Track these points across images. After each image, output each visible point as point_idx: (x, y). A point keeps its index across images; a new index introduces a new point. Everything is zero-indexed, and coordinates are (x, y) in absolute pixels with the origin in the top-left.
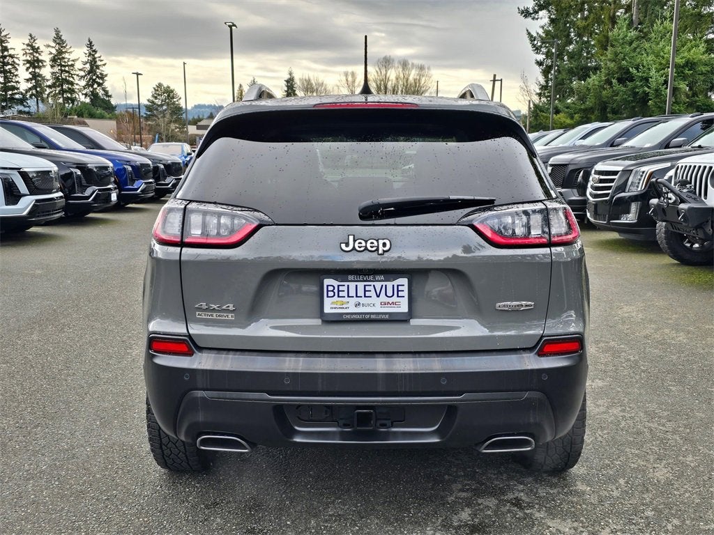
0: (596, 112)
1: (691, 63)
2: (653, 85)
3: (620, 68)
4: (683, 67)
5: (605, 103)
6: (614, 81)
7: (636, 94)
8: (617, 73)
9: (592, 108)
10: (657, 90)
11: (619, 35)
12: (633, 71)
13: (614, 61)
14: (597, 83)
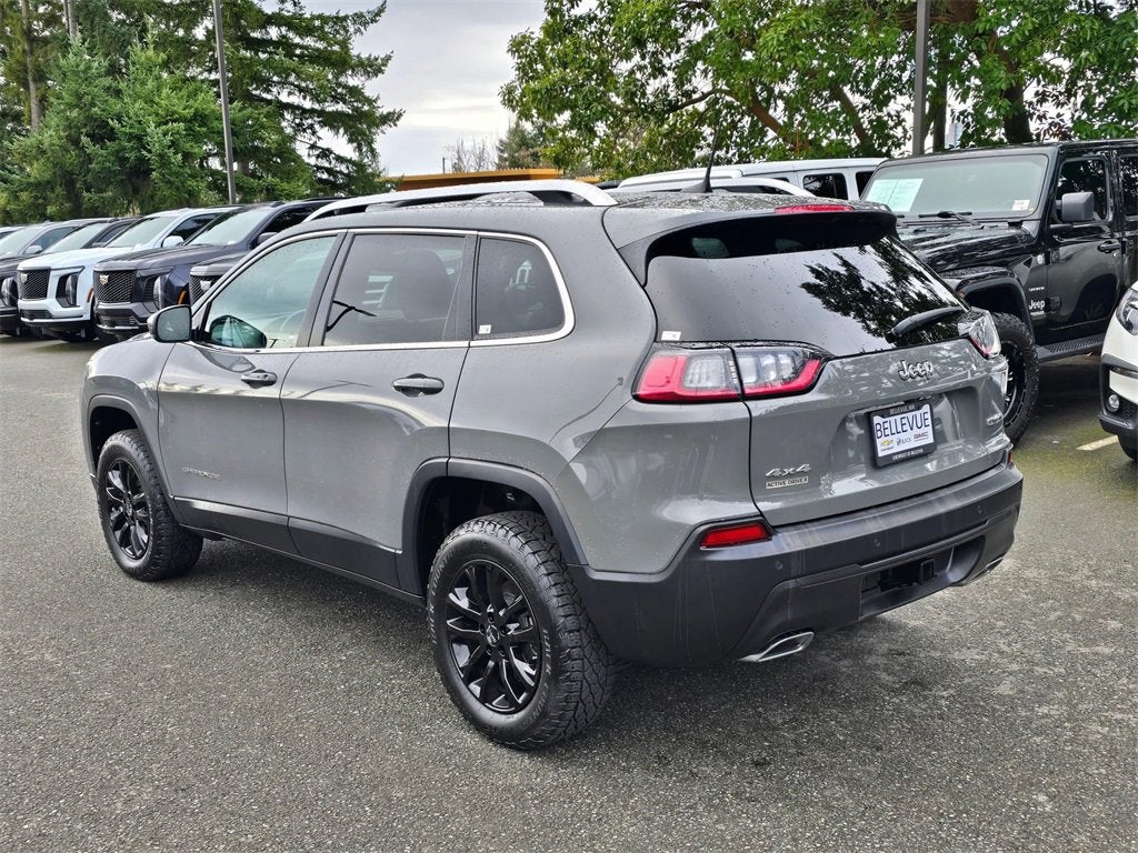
0: (59, 190)
1: (201, 116)
2: (156, 148)
3: (90, 118)
4: (190, 121)
5: (71, 173)
6: (84, 139)
7: (123, 160)
8: (85, 125)
9: (49, 182)
10: (161, 156)
11: (78, 66)
12: (114, 123)
13: (77, 106)
14: (56, 141)
